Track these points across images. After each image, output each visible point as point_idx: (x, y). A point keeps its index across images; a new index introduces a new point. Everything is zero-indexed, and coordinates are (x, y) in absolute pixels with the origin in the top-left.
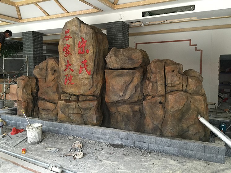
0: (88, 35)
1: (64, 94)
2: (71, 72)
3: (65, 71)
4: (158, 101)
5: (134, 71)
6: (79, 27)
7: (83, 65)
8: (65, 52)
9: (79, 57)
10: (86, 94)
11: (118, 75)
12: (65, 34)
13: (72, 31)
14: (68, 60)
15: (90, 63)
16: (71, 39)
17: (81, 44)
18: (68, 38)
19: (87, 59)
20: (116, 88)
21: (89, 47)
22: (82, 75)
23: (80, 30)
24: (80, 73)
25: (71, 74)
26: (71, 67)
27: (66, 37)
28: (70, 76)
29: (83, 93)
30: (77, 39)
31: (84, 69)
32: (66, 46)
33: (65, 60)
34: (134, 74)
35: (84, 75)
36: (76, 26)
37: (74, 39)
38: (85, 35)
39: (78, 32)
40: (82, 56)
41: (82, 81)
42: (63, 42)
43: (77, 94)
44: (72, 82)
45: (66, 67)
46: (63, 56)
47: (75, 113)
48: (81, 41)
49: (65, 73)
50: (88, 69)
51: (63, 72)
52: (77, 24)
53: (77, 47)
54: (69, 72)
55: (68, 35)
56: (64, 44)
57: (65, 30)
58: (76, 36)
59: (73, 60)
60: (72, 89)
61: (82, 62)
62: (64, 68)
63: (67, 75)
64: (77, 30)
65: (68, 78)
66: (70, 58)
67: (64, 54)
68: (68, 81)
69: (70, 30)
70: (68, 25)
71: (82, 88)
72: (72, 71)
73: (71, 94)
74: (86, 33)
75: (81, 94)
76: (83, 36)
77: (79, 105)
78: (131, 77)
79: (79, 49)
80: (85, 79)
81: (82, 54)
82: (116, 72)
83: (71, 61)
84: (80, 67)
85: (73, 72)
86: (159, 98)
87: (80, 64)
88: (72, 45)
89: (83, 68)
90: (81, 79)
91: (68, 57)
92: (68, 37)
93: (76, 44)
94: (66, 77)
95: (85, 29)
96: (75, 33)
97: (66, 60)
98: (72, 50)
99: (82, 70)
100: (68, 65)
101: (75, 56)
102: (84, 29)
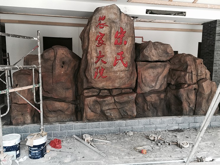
0: (128, 25)
1: (91, 90)
2: (103, 64)
3: (96, 63)
4: (193, 88)
5: (166, 63)
6: (119, 16)
7: (119, 57)
8: (98, 42)
9: (115, 48)
10: (123, 87)
11: (152, 68)
12: (99, 21)
13: (109, 19)
14: (101, 50)
15: (127, 55)
16: (107, 27)
17: (119, 35)
18: (102, 26)
19: (124, 50)
20: (148, 79)
21: (128, 39)
22: (117, 67)
23: (120, 19)
24: (114, 66)
25: (103, 66)
26: (104, 59)
27: (100, 24)
28: (101, 69)
29: (119, 86)
30: (114, 29)
31: (120, 61)
32: (100, 35)
33: (96, 51)
34: (165, 66)
35: (120, 67)
36: (115, 14)
37: (111, 28)
38: (125, 25)
39: (117, 20)
40: (118, 47)
41: (117, 73)
42: (96, 29)
43: (110, 88)
44: (104, 75)
45: (97, 59)
46: (94, 46)
47: (111, 109)
48: (119, 31)
49: (96, 65)
50: (125, 61)
51: (93, 64)
52: (116, 12)
53: (114, 37)
54: (101, 64)
55: (102, 22)
56: (97, 32)
57: (100, 16)
58: (113, 25)
59: (107, 51)
60: (103, 83)
61: (118, 54)
62: (95, 60)
63: (98, 68)
64: (116, 19)
65: (98, 71)
66: (104, 48)
67: (96, 44)
68: (99, 75)
69: (107, 18)
70: (103, 11)
71: (118, 81)
72: (105, 63)
73: (102, 88)
74: (127, 24)
75: (116, 87)
76: (123, 26)
77: (116, 99)
78: (163, 69)
79: (116, 39)
80: (121, 71)
81: (118, 45)
82: (149, 65)
83: (104, 52)
84: (115, 59)
85: (106, 65)
86: (194, 86)
87: (115, 56)
88: (107, 35)
89: (118, 60)
90: (116, 72)
91: (101, 47)
92: (103, 24)
93: (112, 34)
94: (96, 70)
95: (126, 19)
96: (114, 22)
97: (98, 50)
98: (107, 40)
99: (117, 62)
100: (100, 57)
101: (111, 46)
102: (124, 19)
